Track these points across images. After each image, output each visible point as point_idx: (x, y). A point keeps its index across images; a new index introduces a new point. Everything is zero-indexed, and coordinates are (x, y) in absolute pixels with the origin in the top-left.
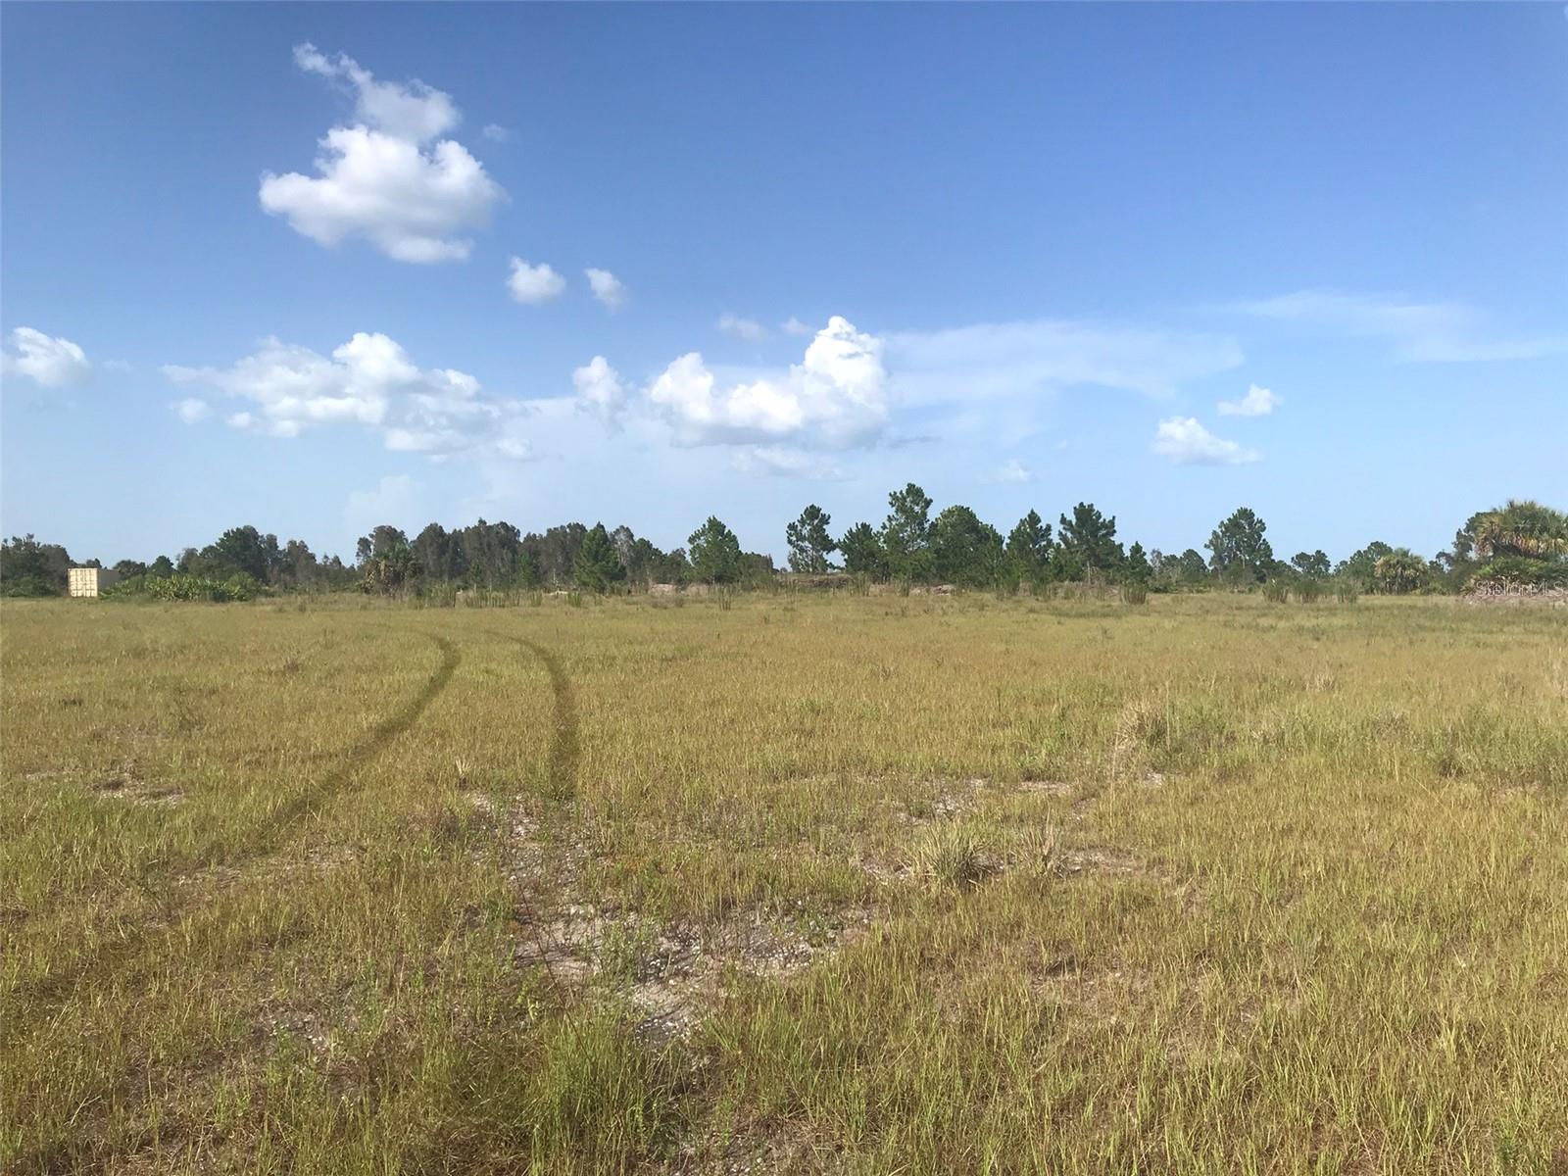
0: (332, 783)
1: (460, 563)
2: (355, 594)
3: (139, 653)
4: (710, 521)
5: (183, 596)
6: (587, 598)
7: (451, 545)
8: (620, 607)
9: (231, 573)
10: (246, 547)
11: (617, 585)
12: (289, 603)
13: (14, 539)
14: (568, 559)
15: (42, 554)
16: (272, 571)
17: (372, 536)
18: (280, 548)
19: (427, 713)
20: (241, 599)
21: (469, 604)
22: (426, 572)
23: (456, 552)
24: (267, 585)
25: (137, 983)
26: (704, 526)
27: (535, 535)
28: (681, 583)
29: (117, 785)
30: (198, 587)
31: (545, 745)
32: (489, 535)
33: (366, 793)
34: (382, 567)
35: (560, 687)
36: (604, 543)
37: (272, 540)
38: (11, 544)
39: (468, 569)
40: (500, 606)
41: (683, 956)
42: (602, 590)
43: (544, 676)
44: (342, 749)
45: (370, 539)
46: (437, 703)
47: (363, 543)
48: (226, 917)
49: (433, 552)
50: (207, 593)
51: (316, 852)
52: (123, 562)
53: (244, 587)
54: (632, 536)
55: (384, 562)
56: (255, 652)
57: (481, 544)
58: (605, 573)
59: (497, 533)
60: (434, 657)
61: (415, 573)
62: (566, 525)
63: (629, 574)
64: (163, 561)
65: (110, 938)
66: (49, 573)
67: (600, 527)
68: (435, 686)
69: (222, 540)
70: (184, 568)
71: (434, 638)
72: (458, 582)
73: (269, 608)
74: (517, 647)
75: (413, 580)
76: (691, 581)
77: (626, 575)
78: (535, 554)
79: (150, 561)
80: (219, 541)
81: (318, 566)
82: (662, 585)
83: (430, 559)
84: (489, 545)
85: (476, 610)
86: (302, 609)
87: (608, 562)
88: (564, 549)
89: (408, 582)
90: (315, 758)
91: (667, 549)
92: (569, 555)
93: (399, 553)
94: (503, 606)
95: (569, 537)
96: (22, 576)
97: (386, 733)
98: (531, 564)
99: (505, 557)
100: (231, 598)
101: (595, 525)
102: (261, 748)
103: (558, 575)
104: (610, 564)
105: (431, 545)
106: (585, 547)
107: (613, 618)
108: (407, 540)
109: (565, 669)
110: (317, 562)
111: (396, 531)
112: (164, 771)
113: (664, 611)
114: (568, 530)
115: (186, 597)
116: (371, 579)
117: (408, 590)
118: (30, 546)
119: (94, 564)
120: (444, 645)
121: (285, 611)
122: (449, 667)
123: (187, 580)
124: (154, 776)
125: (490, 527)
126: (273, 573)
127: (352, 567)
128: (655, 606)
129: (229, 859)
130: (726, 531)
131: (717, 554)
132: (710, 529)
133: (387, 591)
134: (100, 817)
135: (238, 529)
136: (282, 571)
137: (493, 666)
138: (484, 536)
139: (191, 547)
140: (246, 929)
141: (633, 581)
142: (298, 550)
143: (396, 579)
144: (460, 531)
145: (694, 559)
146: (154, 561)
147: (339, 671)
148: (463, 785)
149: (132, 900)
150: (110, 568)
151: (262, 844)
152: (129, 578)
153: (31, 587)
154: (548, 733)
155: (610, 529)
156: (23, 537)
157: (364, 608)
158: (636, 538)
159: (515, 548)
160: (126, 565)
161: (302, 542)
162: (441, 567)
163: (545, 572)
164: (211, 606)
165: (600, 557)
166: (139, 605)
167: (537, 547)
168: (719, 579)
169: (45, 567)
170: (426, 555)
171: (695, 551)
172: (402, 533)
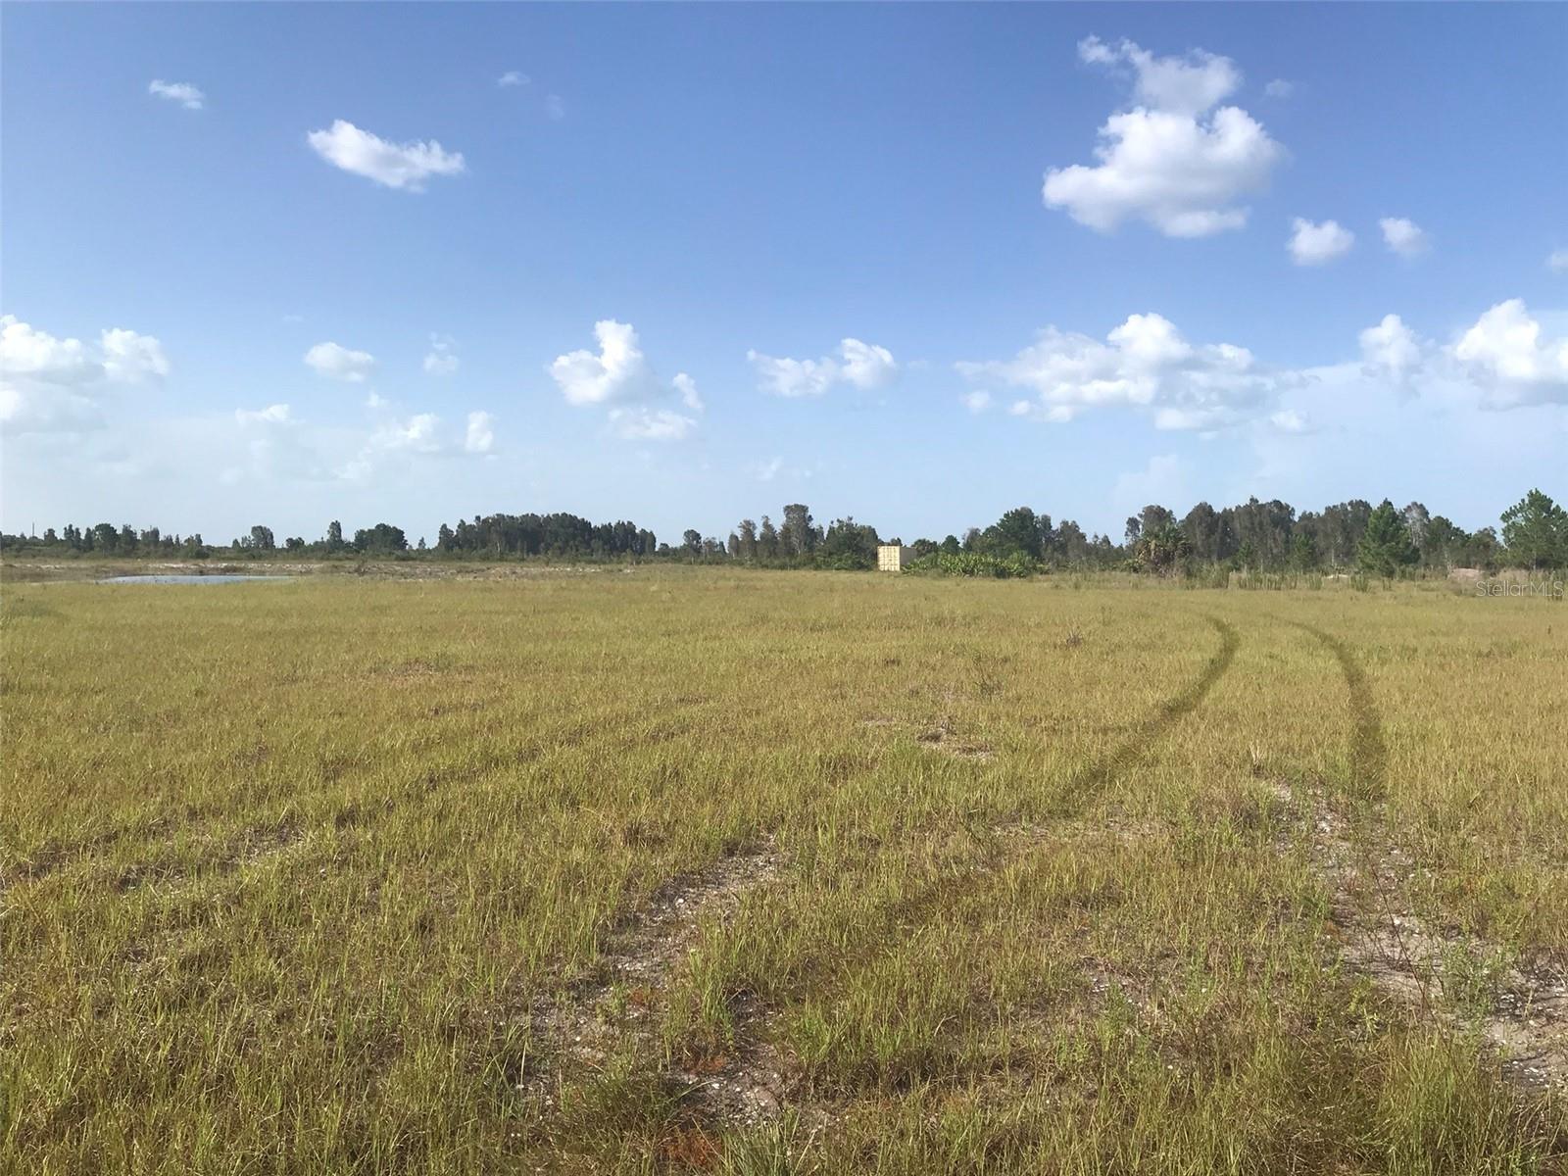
0: (1127, 755)
1: (1230, 544)
2: (1125, 573)
3: (939, 622)
4: (1531, 495)
5: (969, 572)
6: (1373, 583)
7: (1220, 523)
8: (1415, 593)
9: (1010, 552)
10: (1023, 527)
11: (1410, 569)
12: (1064, 580)
13: (838, 520)
14: (1348, 539)
15: (859, 534)
16: (1046, 550)
17: (1141, 516)
18: (1054, 528)
19: (1212, 695)
20: (1019, 575)
21: (1242, 585)
22: (1195, 552)
23: (1225, 533)
24: (1041, 563)
25: (974, 920)
26: (1523, 500)
27: (1311, 513)
28: (1491, 567)
29: (936, 738)
30: (983, 564)
31: (1343, 740)
32: (1260, 514)
33: (1159, 770)
34: (1153, 547)
35: (1354, 678)
36: (1394, 521)
37: (1046, 520)
38: (836, 525)
39: (1238, 550)
40: (1275, 589)
41: (1543, 995)
42: (1390, 574)
43: (1335, 666)
44: (1131, 723)
45: (1139, 519)
46: (1221, 685)
47: (1133, 523)
48: (1043, 870)
49: (1201, 532)
50: (991, 569)
51: (1116, 822)
52: (920, 541)
53: (1022, 564)
54: (1427, 513)
55: (1154, 541)
56: (1038, 625)
57: (1253, 524)
58: (1394, 555)
59: (1271, 511)
60: (1213, 640)
61: (1185, 553)
62: (1347, 502)
63: (1423, 556)
64: (952, 540)
65: (946, 873)
66: (864, 550)
67: (1387, 503)
68: (1216, 668)
69: (1002, 521)
70: (969, 547)
71: (1210, 619)
72: (1229, 563)
73: (1045, 585)
74: (1299, 632)
75: (1183, 560)
76: (1503, 565)
77: (1419, 557)
78: (1311, 533)
79: (941, 540)
80: (999, 522)
81: (1088, 545)
82: (1464, 570)
83: (1198, 540)
84: (1261, 524)
85: (1249, 592)
86: (1077, 587)
87: (1397, 543)
88: (1345, 529)
89: (1178, 562)
90: (1105, 731)
91: (1471, 528)
92: (1350, 535)
93: (1169, 532)
94: (1279, 589)
95: (1350, 515)
96: (844, 553)
97: (1173, 711)
98: (1307, 545)
99: (1277, 537)
100: (1010, 575)
101: (1382, 502)
102: (1054, 716)
103: (1337, 556)
104: (1401, 546)
105: (1200, 524)
106: (1371, 526)
107: (1407, 604)
108: (1175, 519)
109: (1358, 658)
110: (1088, 541)
111: (1165, 511)
112: (972, 729)
113: (1471, 599)
114: (1349, 508)
115: (972, 573)
116: (1140, 559)
117: (1178, 570)
118: (850, 526)
119: (897, 542)
120: (1220, 627)
121: (1061, 588)
122: (1229, 649)
123: (972, 557)
124: (965, 733)
125: (1263, 506)
126: (1047, 553)
127: (1121, 547)
128: (1459, 593)
129: (1037, 818)
130: (1553, 506)
131: (1540, 533)
132: (1531, 503)
133: (1156, 570)
134: (927, 764)
135: (1016, 510)
136: (1055, 550)
137: (1276, 651)
138: (1256, 515)
139: (976, 527)
140: (1061, 886)
141: (1427, 565)
142: (1071, 530)
143: (1166, 559)
144: (1230, 510)
145: (1508, 540)
146: (944, 540)
147: (1119, 646)
148: (1258, 771)
149: (960, 843)
150: (909, 546)
151: (1065, 808)
152: (925, 555)
153: (850, 562)
154: (1347, 725)
155: (1399, 506)
156: (844, 519)
157: (1136, 587)
158: (1432, 516)
159: (1289, 527)
160: (922, 543)
161: (1074, 522)
162: (1209, 547)
163: (1322, 554)
164: (994, 581)
165: (1388, 538)
166: (935, 579)
167: (1313, 526)
168: (1542, 563)
169: (860, 545)
170: (1195, 535)
171: (1509, 530)
172: (1171, 512)
